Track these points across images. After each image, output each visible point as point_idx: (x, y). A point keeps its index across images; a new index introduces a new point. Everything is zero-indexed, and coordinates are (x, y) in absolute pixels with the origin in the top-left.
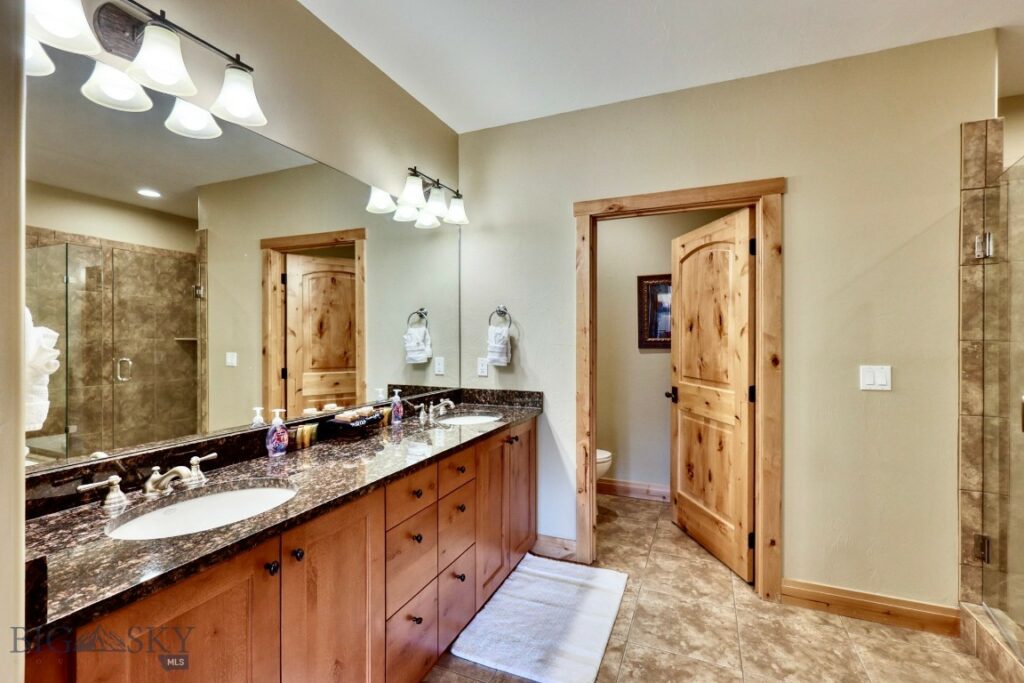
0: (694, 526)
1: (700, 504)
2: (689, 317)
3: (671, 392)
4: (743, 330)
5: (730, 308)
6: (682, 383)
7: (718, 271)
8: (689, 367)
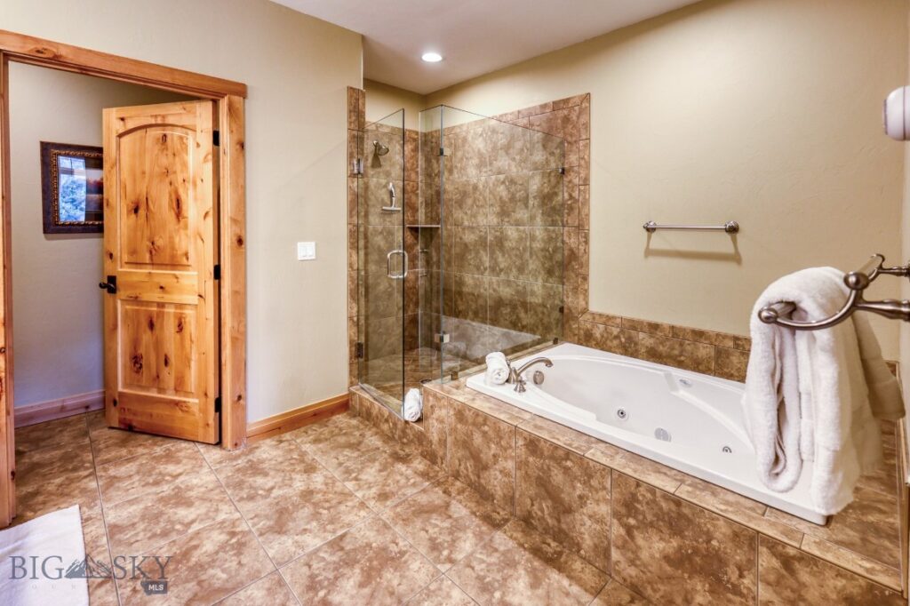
0: (145, 419)
1: (153, 394)
2: (133, 198)
3: (106, 282)
4: (206, 214)
5: (191, 192)
6: (121, 270)
7: (174, 155)
8: (133, 252)
